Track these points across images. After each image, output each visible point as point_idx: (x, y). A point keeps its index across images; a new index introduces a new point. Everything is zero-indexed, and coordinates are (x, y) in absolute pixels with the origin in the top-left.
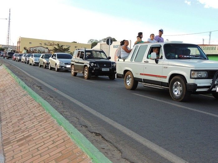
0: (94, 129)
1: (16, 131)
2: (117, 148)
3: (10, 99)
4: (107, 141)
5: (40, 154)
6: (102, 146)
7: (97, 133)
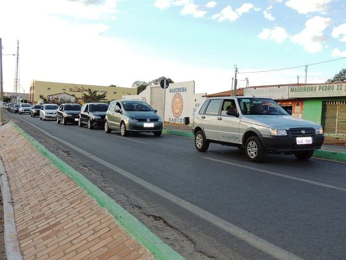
0: (151, 211)
1: (38, 217)
2: (187, 237)
3: (25, 172)
4: (171, 227)
5: (75, 250)
6: (166, 234)
7: (156, 217)
